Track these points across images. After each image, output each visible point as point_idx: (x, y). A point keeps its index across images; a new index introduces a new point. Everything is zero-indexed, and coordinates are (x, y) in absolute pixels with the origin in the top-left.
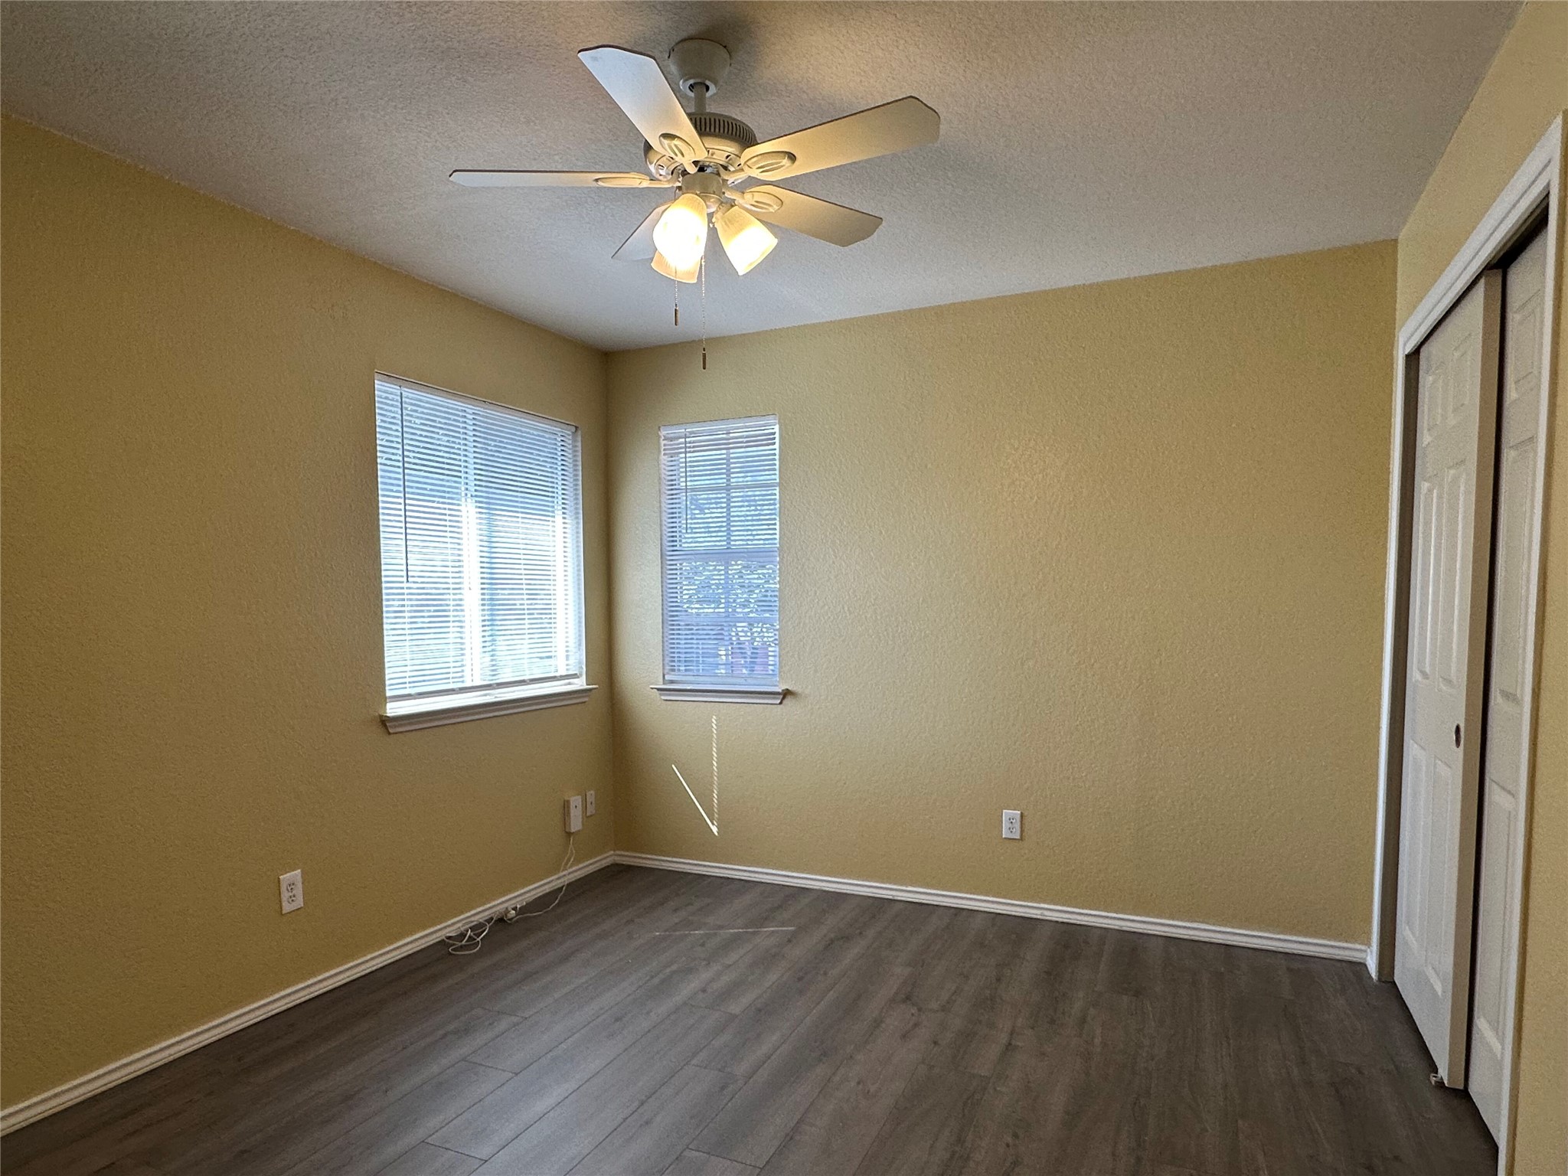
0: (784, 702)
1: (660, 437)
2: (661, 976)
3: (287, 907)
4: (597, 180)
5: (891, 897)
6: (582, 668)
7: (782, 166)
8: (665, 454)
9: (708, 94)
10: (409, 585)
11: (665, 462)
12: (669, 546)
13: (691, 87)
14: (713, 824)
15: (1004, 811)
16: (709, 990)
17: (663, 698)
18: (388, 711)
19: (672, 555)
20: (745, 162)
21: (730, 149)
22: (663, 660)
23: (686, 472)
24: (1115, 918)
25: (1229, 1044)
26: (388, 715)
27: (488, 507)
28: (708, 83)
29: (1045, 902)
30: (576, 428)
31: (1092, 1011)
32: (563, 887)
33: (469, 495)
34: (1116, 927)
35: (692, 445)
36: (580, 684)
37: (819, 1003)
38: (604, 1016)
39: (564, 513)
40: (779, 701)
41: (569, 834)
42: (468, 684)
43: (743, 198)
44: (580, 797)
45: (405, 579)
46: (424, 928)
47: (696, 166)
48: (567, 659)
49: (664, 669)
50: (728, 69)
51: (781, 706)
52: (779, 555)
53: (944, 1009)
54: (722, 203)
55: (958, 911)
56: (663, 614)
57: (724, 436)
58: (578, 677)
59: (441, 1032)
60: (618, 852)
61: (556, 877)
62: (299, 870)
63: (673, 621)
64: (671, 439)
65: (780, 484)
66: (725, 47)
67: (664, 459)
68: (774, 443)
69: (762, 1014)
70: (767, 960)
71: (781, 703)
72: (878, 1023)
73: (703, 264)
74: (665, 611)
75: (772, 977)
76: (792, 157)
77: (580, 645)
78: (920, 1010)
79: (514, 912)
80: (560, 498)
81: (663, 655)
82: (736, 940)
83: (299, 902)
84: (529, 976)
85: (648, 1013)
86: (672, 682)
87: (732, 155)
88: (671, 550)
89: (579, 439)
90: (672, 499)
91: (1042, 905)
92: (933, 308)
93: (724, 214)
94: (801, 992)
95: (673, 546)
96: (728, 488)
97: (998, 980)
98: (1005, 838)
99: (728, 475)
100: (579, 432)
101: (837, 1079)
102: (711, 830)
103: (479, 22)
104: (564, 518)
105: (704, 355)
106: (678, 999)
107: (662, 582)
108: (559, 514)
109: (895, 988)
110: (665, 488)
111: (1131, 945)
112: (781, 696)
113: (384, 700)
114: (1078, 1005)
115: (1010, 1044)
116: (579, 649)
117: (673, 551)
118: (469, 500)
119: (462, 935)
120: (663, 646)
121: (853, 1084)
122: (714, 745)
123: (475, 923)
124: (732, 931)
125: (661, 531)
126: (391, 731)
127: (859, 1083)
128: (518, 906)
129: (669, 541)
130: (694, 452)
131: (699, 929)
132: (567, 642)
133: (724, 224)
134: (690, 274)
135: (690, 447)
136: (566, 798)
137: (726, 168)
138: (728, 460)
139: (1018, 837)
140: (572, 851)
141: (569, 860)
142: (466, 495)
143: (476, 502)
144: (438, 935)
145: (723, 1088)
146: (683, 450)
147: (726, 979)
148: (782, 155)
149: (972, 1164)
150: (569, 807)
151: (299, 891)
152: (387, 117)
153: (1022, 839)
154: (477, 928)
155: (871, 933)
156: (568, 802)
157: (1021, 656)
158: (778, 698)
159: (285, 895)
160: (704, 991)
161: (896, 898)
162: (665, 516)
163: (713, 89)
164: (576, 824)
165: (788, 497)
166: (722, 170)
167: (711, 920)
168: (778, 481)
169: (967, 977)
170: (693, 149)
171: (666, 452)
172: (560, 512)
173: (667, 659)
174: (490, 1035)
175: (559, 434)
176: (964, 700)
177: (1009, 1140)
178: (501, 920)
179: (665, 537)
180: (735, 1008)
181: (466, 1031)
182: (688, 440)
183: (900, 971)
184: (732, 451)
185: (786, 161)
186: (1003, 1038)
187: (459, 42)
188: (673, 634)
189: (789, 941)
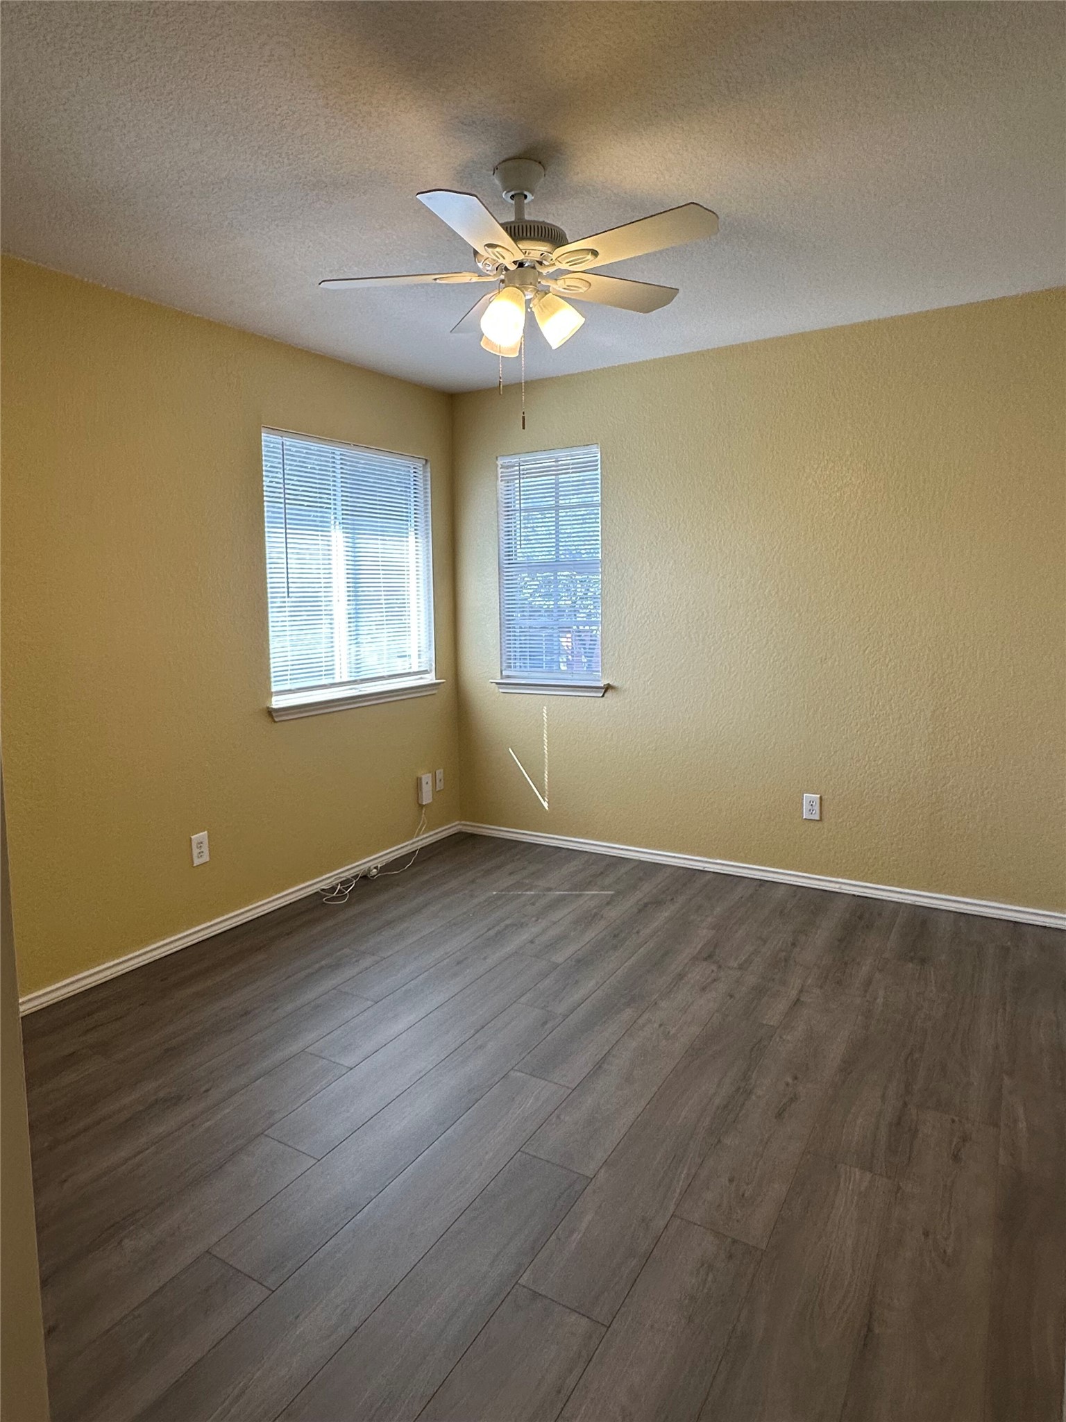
0: (606, 695)
1: (497, 466)
2: (496, 929)
3: (197, 862)
4: (435, 279)
5: (701, 869)
6: (431, 665)
7: (588, 260)
8: (502, 481)
9: (526, 201)
10: (289, 599)
11: (502, 487)
12: (506, 560)
13: (512, 197)
14: (544, 800)
15: (805, 795)
16: (537, 942)
17: (501, 690)
18: (273, 703)
19: (509, 568)
20: (556, 259)
21: (544, 249)
22: (501, 658)
23: (520, 495)
24: (908, 894)
25: (1005, 1009)
26: (274, 707)
27: (353, 530)
28: (526, 193)
29: (842, 877)
30: (426, 460)
31: (878, 975)
32: (416, 851)
33: (337, 523)
34: (909, 902)
35: (525, 472)
36: (430, 679)
37: (630, 958)
38: (448, 960)
39: (416, 534)
40: (601, 695)
41: (421, 806)
42: (337, 680)
43: (557, 284)
44: (431, 774)
45: (286, 595)
46: (303, 882)
47: (516, 264)
48: (419, 658)
49: (501, 666)
50: (542, 180)
51: (603, 699)
52: (601, 567)
53: (741, 967)
54: (538, 291)
55: (763, 882)
56: (500, 619)
57: (554, 463)
58: (429, 673)
59: (317, 966)
60: (463, 822)
61: (411, 842)
62: (206, 832)
63: (509, 624)
64: (507, 467)
65: (602, 505)
66: (540, 163)
67: (501, 485)
68: (597, 470)
69: (582, 963)
70: (590, 918)
71: (603, 696)
72: (681, 976)
73: (523, 342)
74: (503, 616)
75: (590, 935)
76: (595, 253)
77: (430, 645)
78: (720, 967)
79: (375, 870)
80: (413, 521)
81: (501, 654)
82: (560, 901)
83: (206, 858)
84: (389, 924)
85: (485, 958)
86: (508, 677)
87: (546, 253)
88: (506, 565)
89: (429, 469)
90: (508, 519)
91: (840, 880)
92: (738, 346)
93: (540, 300)
94: (615, 948)
95: (509, 560)
96: (557, 508)
97: (794, 945)
98: (805, 819)
99: (557, 498)
100: (429, 465)
101: (640, 1021)
102: (542, 805)
103: (341, 161)
104: (416, 538)
105: (524, 418)
106: (510, 948)
107: (500, 590)
108: (412, 534)
109: (700, 946)
110: (502, 510)
111: (922, 918)
112: (604, 690)
113: (270, 694)
114: (865, 969)
115: (798, 1000)
116: (429, 649)
117: (509, 564)
118: (337, 527)
119: (333, 889)
120: (501, 646)
121: (656, 1025)
122: (545, 732)
123: (344, 879)
124: (558, 893)
125: (499, 546)
126: (276, 719)
127: (661, 1025)
128: (379, 866)
129: (506, 556)
130: (527, 478)
131: (530, 890)
132: (419, 643)
133: (539, 309)
134: (512, 350)
135: (523, 474)
136: (419, 775)
137: (541, 263)
138: (557, 485)
139: (818, 819)
140: (424, 820)
141: (420, 829)
142: (335, 522)
143: (343, 528)
144: (315, 887)
145: (545, 1023)
146: (518, 477)
147: (553, 932)
148: (587, 252)
149: (754, 1097)
150: (421, 783)
151: (205, 849)
152: (271, 233)
153: (821, 820)
154: (345, 883)
155: (681, 900)
156: (421, 779)
157: (820, 656)
158: (601, 692)
159: (195, 852)
160: (532, 942)
161: (706, 869)
162: (502, 534)
163: (530, 197)
164: (427, 798)
165: (609, 517)
166: (537, 265)
167: (542, 883)
168: (600, 502)
169: (765, 942)
170: (511, 252)
171: (503, 478)
172: (413, 533)
173: (504, 657)
174: (357, 970)
175: (412, 467)
176: (768, 695)
177: (790, 1080)
178: (365, 877)
179: (502, 552)
180: (559, 958)
181: (337, 966)
182: (521, 467)
183: (703, 934)
184: (560, 476)
185: (590, 257)
186: (794, 993)
187: (326, 177)
188: (510, 636)
189: (608, 904)
